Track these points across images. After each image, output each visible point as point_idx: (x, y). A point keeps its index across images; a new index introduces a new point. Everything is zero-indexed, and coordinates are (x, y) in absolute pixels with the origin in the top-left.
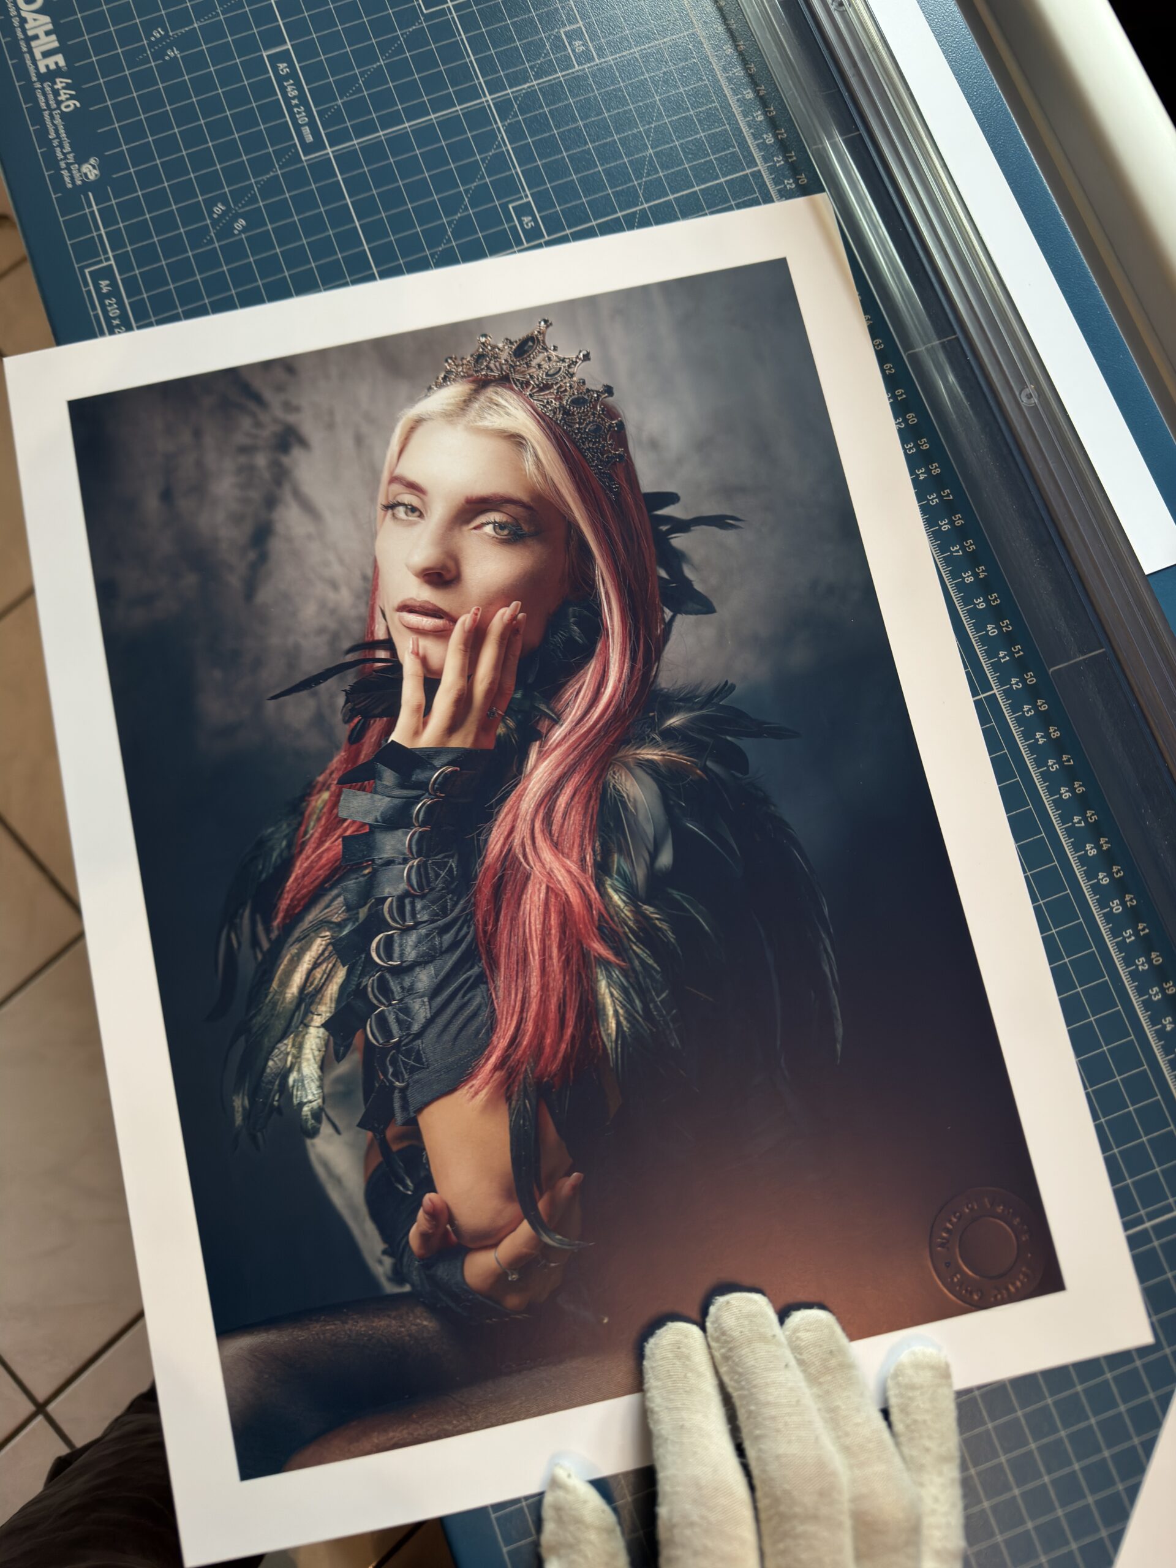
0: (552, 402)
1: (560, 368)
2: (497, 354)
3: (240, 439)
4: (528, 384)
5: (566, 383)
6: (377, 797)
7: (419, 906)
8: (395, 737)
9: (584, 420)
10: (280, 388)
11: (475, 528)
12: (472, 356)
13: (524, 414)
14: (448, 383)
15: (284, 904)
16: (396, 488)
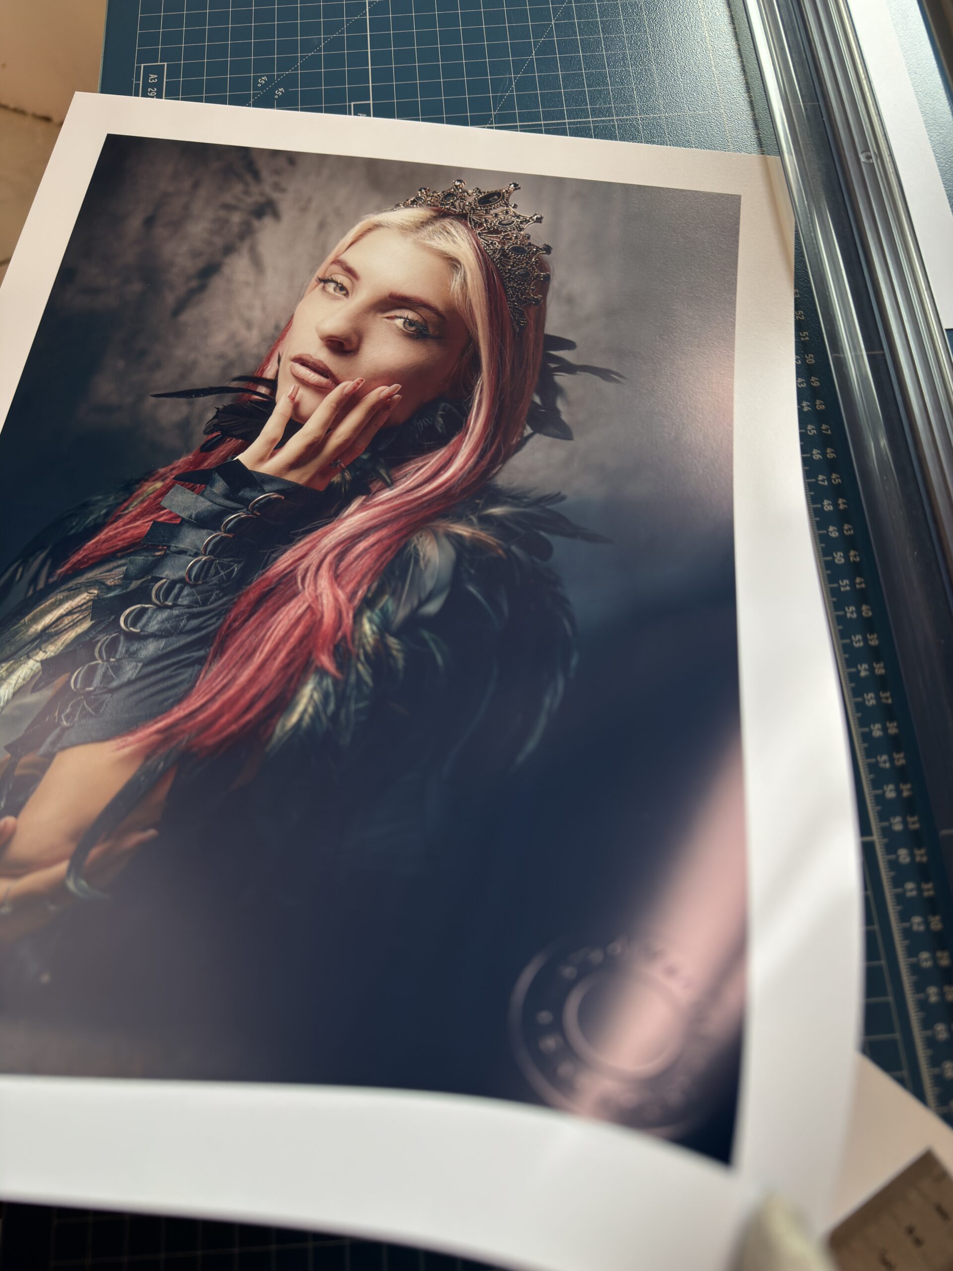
0: (495, 244)
1: (513, 222)
2: (464, 196)
3: (228, 198)
4: (481, 225)
5: (513, 233)
6: (202, 499)
7: (185, 592)
8: (242, 457)
9: (518, 265)
10: (277, 172)
11: (388, 318)
12: (443, 192)
13: (468, 246)
14: (415, 206)
15: (75, 558)
16: (336, 268)
